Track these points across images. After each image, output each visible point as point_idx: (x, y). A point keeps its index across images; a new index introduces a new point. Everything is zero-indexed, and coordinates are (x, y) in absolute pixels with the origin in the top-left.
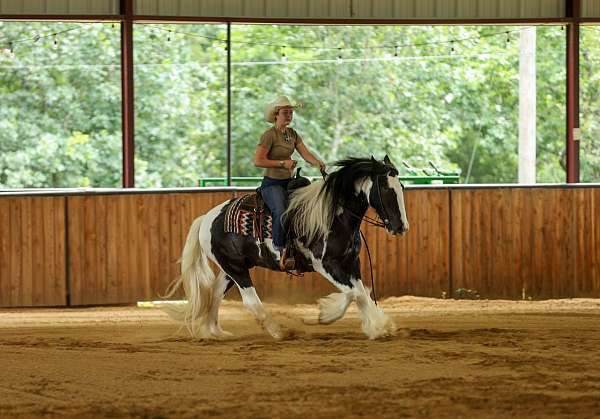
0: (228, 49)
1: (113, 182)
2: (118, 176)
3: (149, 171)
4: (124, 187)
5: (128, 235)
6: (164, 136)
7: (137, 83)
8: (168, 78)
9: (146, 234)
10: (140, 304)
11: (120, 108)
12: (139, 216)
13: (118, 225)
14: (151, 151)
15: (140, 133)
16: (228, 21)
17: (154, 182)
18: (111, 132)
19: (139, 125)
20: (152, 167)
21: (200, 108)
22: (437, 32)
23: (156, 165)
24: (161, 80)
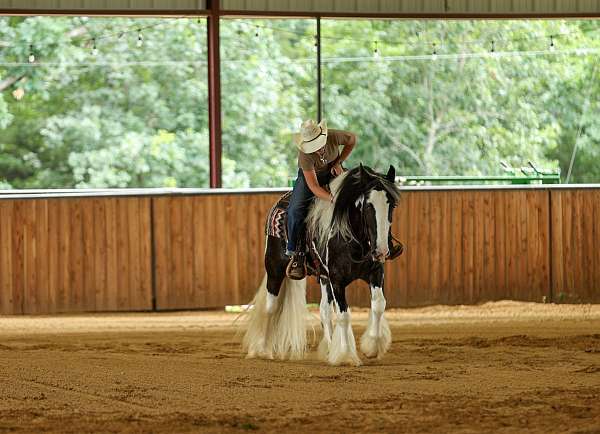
0: (318, 45)
1: (200, 184)
2: (205, 176)
3: (237, 171)
4: (211, 187)
5: (216, 236)
6: (252, 135)
7: (224, 80)
8: (256, 75)
9: (234, 236)
10: (228, 308)
11: (207, 106)
12: (227, 218)
13: (205, 227)
14: (239, 150)
15: (228, 132)
16: (318, 16)
17: (242, 182)
18: (197, 130)
19: (226, 123)
20: (240, 166)
21: (289, 106)
22: (536, 27)
23: (246, 165)
24: (249, 77)
